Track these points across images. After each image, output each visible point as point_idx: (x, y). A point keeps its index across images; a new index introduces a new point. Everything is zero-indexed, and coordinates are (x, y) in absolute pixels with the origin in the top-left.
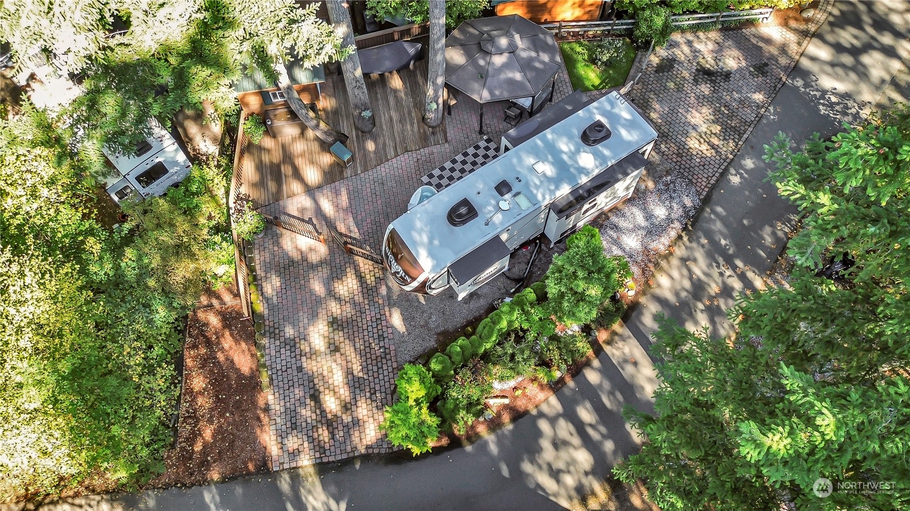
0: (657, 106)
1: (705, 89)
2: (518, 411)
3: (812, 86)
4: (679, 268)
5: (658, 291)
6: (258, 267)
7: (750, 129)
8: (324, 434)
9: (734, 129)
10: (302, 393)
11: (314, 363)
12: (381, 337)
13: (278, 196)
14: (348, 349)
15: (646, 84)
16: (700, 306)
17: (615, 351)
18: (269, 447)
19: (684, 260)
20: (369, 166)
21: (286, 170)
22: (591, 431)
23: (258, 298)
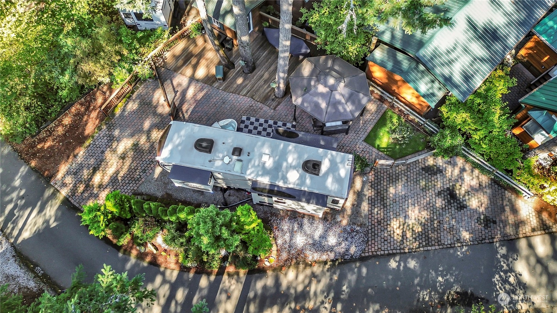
0: (400, 187)
1: (439, 203)
2: (156, 261)
3: (508, 260)
4: (306, 277)
5: (282, 276)
6: (136, 93)
7: (437, 247)
8: (81, 188)
9: (428, 239)
10: (93, 163)
11: (110, 155)
12: (144, 171)
13: (177, 69)
14: (128, 162)
15: (409, 170)
16: (293, 305)
17: (227, 281)
18: (59, 172)
19: (313, 275)
20: (228, 89)
21: (194, 61)
22: (173, 304)
23: (122, 106)
